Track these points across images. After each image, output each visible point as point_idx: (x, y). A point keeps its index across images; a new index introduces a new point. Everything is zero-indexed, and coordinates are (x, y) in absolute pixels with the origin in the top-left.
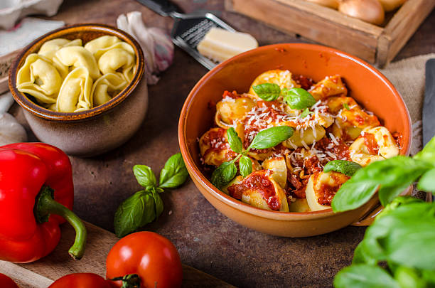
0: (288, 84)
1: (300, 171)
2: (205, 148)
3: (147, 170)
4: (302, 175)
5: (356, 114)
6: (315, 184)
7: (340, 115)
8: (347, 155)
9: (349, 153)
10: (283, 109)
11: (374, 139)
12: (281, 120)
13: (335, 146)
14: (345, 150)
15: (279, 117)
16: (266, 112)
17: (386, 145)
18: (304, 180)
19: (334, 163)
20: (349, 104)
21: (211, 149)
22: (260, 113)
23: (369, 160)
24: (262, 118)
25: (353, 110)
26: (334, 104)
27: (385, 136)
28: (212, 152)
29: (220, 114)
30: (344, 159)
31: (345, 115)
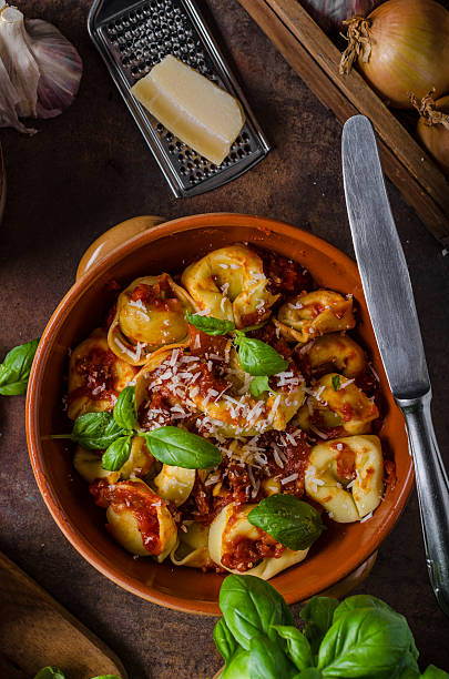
0: (257, 299)
1: (216, 484)
2: (76, 381)
4: (216, 492)
5: (347, 399)
6: (226, 532)
7: (318, 394)
8: (301, 472)
9: (306, 468)
10: (227, 357)
11: (354, 460)
12: (212, 400)
13: (290, 445)
14: (303, 458)
15: (212, 392)
16: (193, 372)
17: (364, 487)
18: (218, 498)
19: (266, 521)
20: (346, 361)
21: (85, 390)
22: (183, 367)
23: (329, 498)
24: (183, 380)
25: (343, 392)
26: (321, 355)
27: (370, 471)
28: (85, 399)
29: (118, 327)
30: (294, 477)
31: (326, 398)
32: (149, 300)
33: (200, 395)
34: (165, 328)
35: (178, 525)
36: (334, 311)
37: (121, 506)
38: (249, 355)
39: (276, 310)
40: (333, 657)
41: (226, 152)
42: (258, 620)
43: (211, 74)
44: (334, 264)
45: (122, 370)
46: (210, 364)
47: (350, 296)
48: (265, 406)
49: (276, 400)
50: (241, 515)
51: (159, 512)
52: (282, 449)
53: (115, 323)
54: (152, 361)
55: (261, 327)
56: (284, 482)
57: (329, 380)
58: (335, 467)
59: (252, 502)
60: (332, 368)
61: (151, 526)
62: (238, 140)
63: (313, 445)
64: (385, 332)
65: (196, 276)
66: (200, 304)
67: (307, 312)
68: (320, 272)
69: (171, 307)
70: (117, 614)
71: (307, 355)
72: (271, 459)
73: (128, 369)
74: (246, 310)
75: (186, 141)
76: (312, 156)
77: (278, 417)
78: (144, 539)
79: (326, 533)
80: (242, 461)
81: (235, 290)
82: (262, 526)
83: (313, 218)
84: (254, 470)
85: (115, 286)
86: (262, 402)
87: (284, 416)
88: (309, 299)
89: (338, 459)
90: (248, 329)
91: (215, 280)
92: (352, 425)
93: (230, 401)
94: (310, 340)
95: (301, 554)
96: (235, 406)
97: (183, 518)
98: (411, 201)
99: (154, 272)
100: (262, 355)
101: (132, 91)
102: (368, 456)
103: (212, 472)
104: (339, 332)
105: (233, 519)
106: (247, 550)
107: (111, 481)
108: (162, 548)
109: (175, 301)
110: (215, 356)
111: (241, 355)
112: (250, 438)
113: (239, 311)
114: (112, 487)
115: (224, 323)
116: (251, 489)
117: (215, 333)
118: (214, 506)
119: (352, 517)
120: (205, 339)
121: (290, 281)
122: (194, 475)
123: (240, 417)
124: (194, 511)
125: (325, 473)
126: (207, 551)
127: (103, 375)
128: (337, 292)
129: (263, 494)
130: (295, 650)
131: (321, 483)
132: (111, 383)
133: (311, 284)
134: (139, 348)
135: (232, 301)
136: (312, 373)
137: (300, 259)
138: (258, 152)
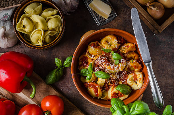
0: (116, 45)
1: (109, 83)
2: (80, 63)
3: (60, 61)
4: (109, 84)
5: (135, 64)
6: (112, 92)
7: (129, 64)
8: (126, 80)
10: (110, 57)
11: (137, 77)
12: (107, 65)
13: (124, 74)
14: (126, 77)
15: (107, 64)
16: (104, 60)
17: (139, 82)
18: (109, 85)
19: (119, 89)
20: (134, 57)
21: (82, 65)
22: (102, 59)
23: (132, 85)
24: (101, 62)
25: (134, 63)
26: (129, 56)
27: (140, 79)
28: (82, 66)
29: (88, 52)
30: (125, 81)
31: (131, 64)
32: (94, 46)
33: (105, 64)
34: (98, 52)
35: (102, 91)
36: (131, 47)
37: (90, 87)
38: (114, 56)
39: (120, 47)
40: (133, 111)
41: (108, 16)
42: (118, 105)
43: (104, 1)
44: (131, 37)
45: (89, 60)
46: (107, 58)
47: (134, 44)
48: (118, 66)
49: (120, 65)
50: (114, 88)
51: (98, 88)
52: (122, 75)
53: (88, 51)
54: (95, 58)
55: (117, 51)
56: (123, 82)
57: (131, 61)
58: (133, 78)
59: (117, 86)
60: (131, 58)
61: (96, 91)
62: (110, 14)
63: (129, 74)
64: (142, 50)
65: (103, 41)
66: (104, 47)
67: (126, 47)
68: (128, 39)
69: (99, 47)
70: (90, 111)
71: (126, 56)
72: (120, 77)
73: (90, 60)
74: (114, 47)
75: (100, 15)
76: (126, 16)
77: (121, 68)
78: (95, 94)
79: (132, 92)
80: (114, 78)
81: (111, 43)
82: (119, 90)
83: (127, 29)
84: (117, 79)
85: (87, 44)
86: (117, 65)
87: (122, 68)
88: (126, 45)
89: (134, 77)
90: (114, 51)
91: (107, 42)
92: (136, 70)
93: (111, 65)
94: (127, 53)
95: (127, 96)
96: (112, 66)
97: (103, 90)
98: (147, 24)
99: (95, 41)
100: (117, 56)
101: (89, 6)
102: (140, 76)
103: (108, 80)
104: (133, 51)
105: (113, 89)
106: (116, 95)
107: (88, 82)
108: (99, 95)
109: (99, 46)
110: (108, 57)
111: (113, 56)
112: (115, 73)
113: (112, 48)
114: (88, 84)
115: (109, 50)
116: (116, 83)
117: (107, 52)
118: (109, 87)
119: (137, 88)
120: (106, 53)
121: (122, 42)
122: (104, 81)
123: (113, 68)
124: (105, 88)
125: (131, 80)
126: (108, 96)
127: (86, 62)
128: (132, 43)
129: (119, 84)
130: (126, 110)
131: (130, 82)
132: (87, 63)
133: (127, 42)
134: (92, 56)
135: (111, 46)
136: (128, 60)
137: (124, 37)
138: (115, 16)
